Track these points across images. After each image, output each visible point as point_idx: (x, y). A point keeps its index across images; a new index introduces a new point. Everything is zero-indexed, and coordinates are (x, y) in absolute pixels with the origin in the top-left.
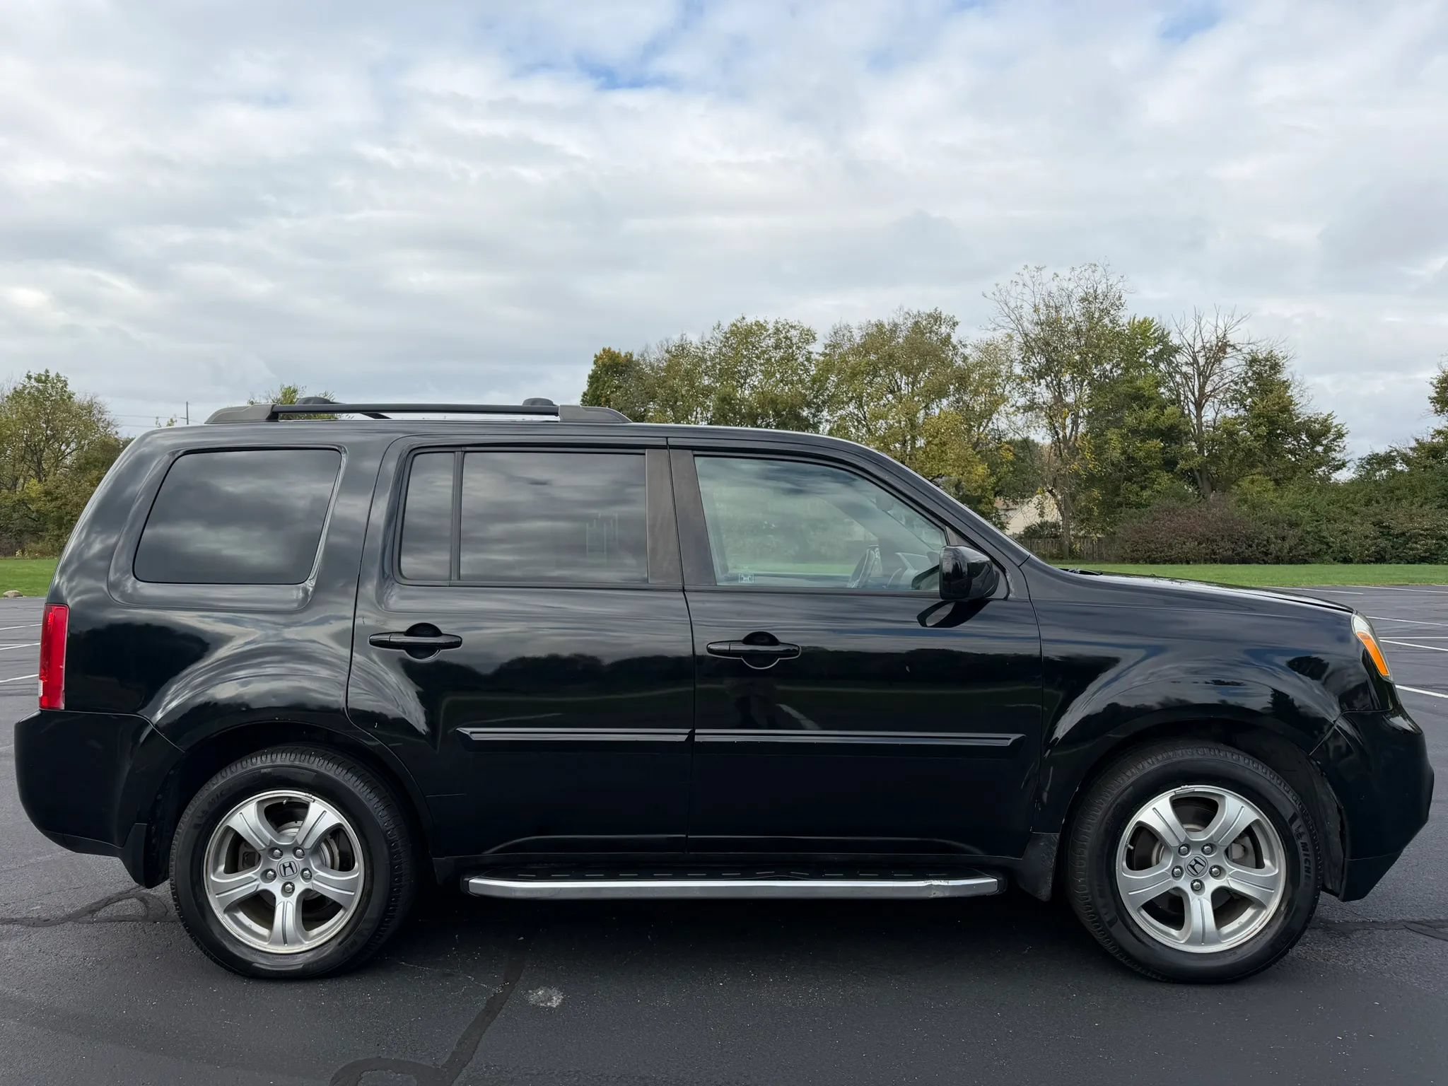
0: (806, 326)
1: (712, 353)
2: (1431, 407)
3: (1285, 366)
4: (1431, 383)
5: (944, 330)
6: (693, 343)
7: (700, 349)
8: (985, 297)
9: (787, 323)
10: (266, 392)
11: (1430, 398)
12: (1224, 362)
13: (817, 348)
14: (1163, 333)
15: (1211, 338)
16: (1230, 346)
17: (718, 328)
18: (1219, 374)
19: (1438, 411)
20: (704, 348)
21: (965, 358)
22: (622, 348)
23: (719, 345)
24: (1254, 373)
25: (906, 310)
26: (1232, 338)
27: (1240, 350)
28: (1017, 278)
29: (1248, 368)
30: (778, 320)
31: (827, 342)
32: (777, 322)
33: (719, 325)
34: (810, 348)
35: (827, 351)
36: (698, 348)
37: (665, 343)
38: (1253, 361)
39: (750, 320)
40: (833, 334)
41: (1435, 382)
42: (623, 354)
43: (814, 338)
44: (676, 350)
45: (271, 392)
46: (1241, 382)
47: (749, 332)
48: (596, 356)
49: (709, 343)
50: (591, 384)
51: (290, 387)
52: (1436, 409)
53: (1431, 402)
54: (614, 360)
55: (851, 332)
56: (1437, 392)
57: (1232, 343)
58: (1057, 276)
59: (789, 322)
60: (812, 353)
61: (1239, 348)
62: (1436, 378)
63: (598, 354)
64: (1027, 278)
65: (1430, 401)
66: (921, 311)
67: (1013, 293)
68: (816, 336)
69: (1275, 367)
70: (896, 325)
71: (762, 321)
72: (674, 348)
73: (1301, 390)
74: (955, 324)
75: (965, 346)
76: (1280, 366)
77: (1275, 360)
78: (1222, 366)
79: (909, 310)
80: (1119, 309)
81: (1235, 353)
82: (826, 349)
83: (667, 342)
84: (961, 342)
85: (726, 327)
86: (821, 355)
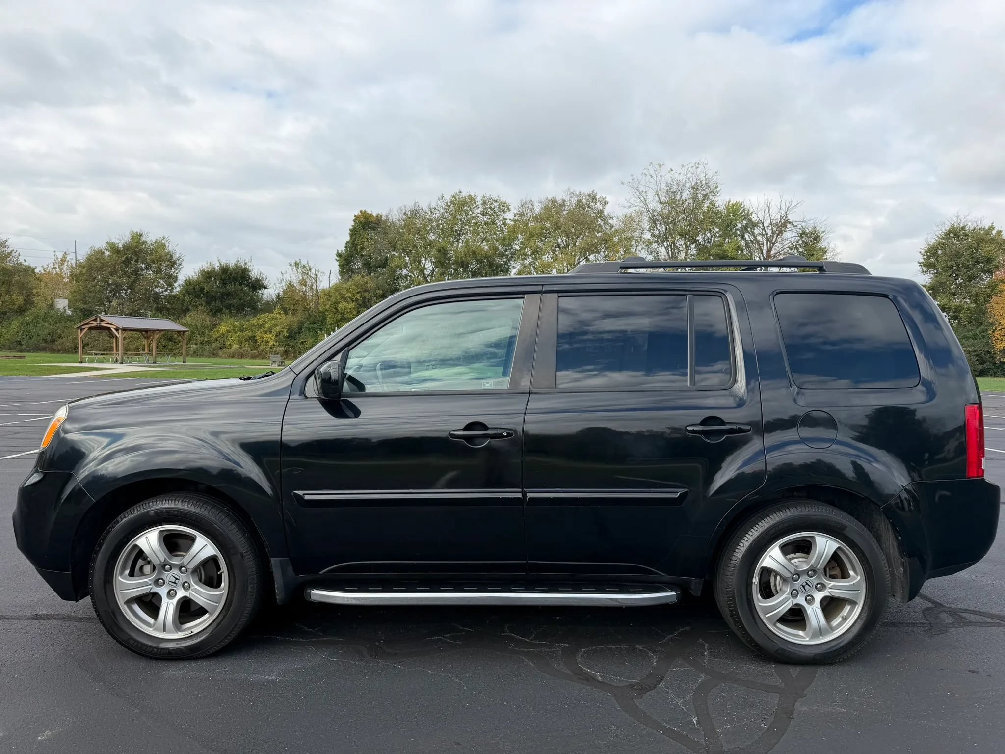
0: (503, 200)
1: (436, 217)
2: (919, 268)
3: (824, 238)
4: (920, 252)
5: (599, 206)
6: (424, 208)
7: (428, 213)
8: (623, 184)
9: (491, 198)
10: (119, 235)
11: (919, 263)
12: (784, 234)
13: (509, 216)
14: (748, 213)
15: (776, 217)
16: (790, 223)
17: (442, 199)
18: (781, 242)
19: (923, 272)
20: (432, 212)
21: (612, 227)
22: (374, 211)
23: (442, 210)
24: (803, 242)
25: (572, 191)
26: (791, 218)
27: (796, 226)
28: (645, 171)
29: (799, 238)
30: (485, 196)
31: (516, 212)
32: (484, 197)
33: (442, 197)
34: (505, 216)
35: (516, 218)
36: (426, 213)
37: (404, 208)
38: (803, 234)
39: (465, 194)
40: (520, 206)
41: (923, 252)
42: (375, 215)
43: (509, 208)
44: (411, 214)
45: (123, 235)
46: (795, 248)
47: (464, 203)
48: (355, 216)
49: (435, 209)
50: (351, 235)
51: (137, 232)
52: (922, 270)
53: (920, 266)
54: (368, 219)
55: (533, 205)
56: (924, 259)
57: (791, 221)
58: (672, 170)
59: (492, 197)
60: (506, 219)
61: (795, 225)
62: (923, 249)
63: (356, 214)
64: (652, 172)
65: (919, 264)
66: (582, 192)
67: (643, 182)
68: (510, 207)
69: (817, 238)
70: (564, 201)
71: (473, 196)
72: (410, 212)
73: (833, 255)
74: (606, 203)
75: (612, 218)
76: (820, 238)
77: (817, 234)
78: (783, 237)
79: (574, 191)
80: (716, 195)
81: (792, 228)
82: (515, 217)
83: (405, 208)
84: (609, 215)
85: (448, 198)
86: (512, 221)
